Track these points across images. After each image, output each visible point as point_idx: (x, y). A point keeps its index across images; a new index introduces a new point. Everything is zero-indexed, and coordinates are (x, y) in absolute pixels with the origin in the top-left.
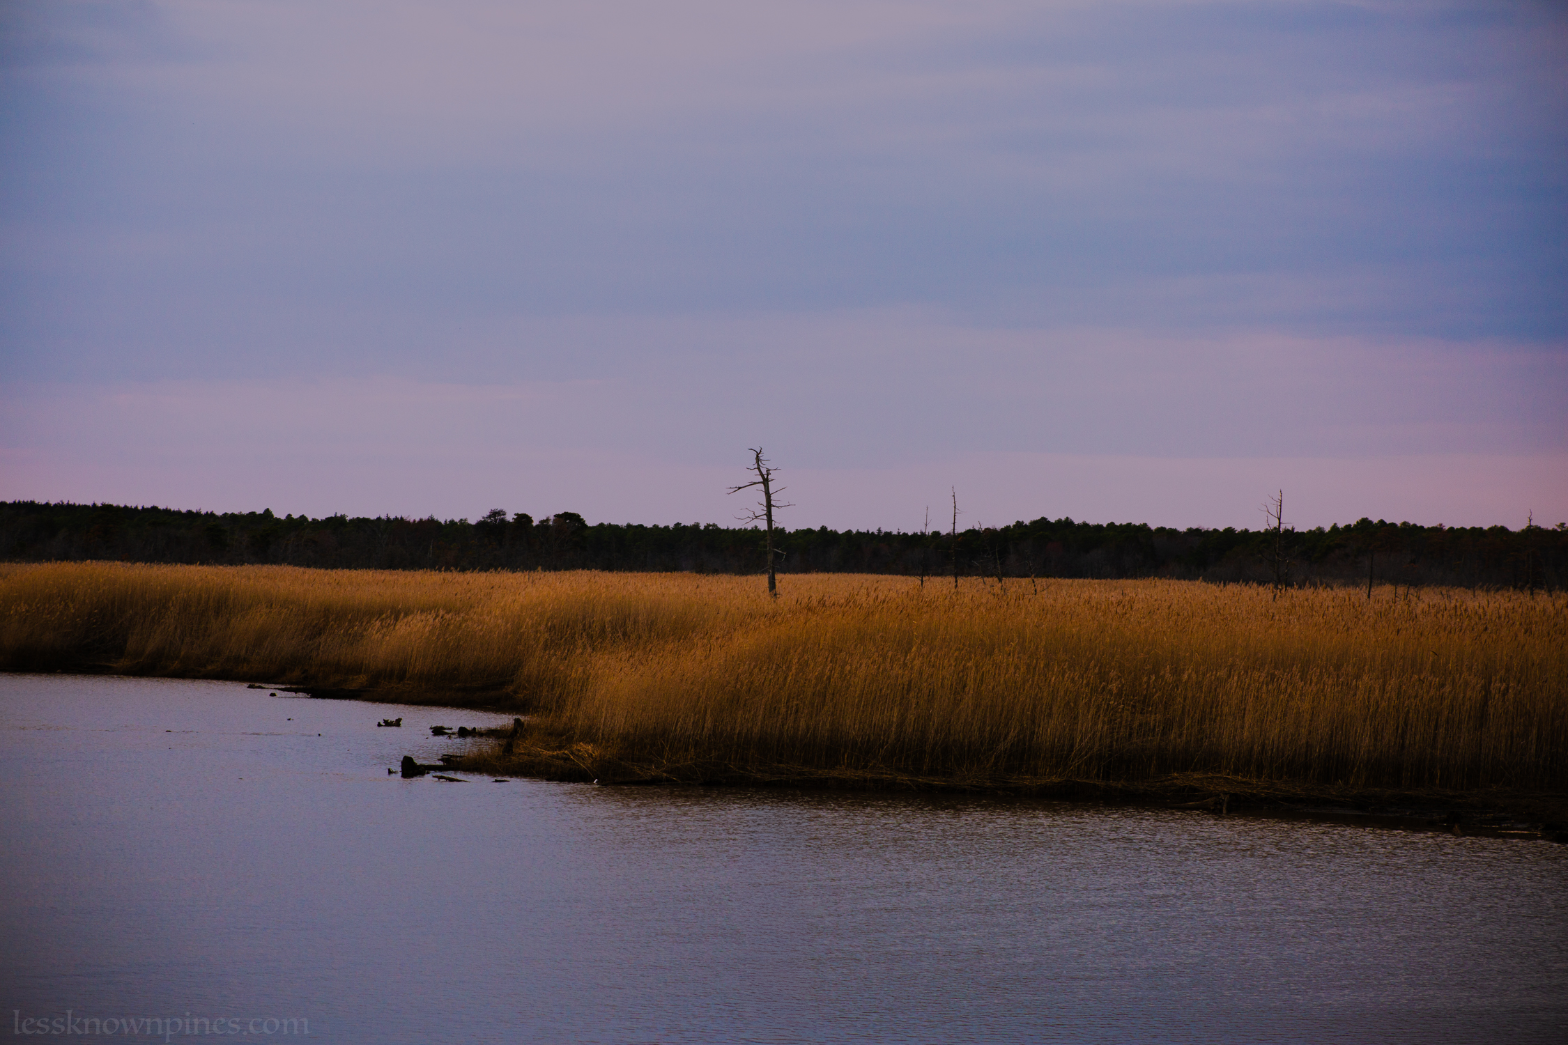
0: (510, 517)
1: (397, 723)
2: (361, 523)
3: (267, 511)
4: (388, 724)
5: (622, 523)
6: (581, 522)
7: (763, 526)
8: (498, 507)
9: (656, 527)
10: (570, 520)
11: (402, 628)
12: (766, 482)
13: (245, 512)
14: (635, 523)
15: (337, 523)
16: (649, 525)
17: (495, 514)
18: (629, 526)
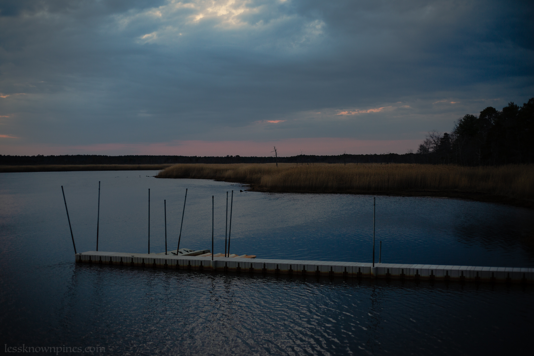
0: (230, 156)
2: (209, 157)
3: (196, 156)
5: (244, 157)
6: (239, 156)
7: (275, 157)
9: (248, 157)
10: (238, 156)
12: (276, 151)
13: (193, 156)
14: (245, 156)
15: (205, 157)
16: (247, 157)
17: (228, 156)
18: (245, 157)
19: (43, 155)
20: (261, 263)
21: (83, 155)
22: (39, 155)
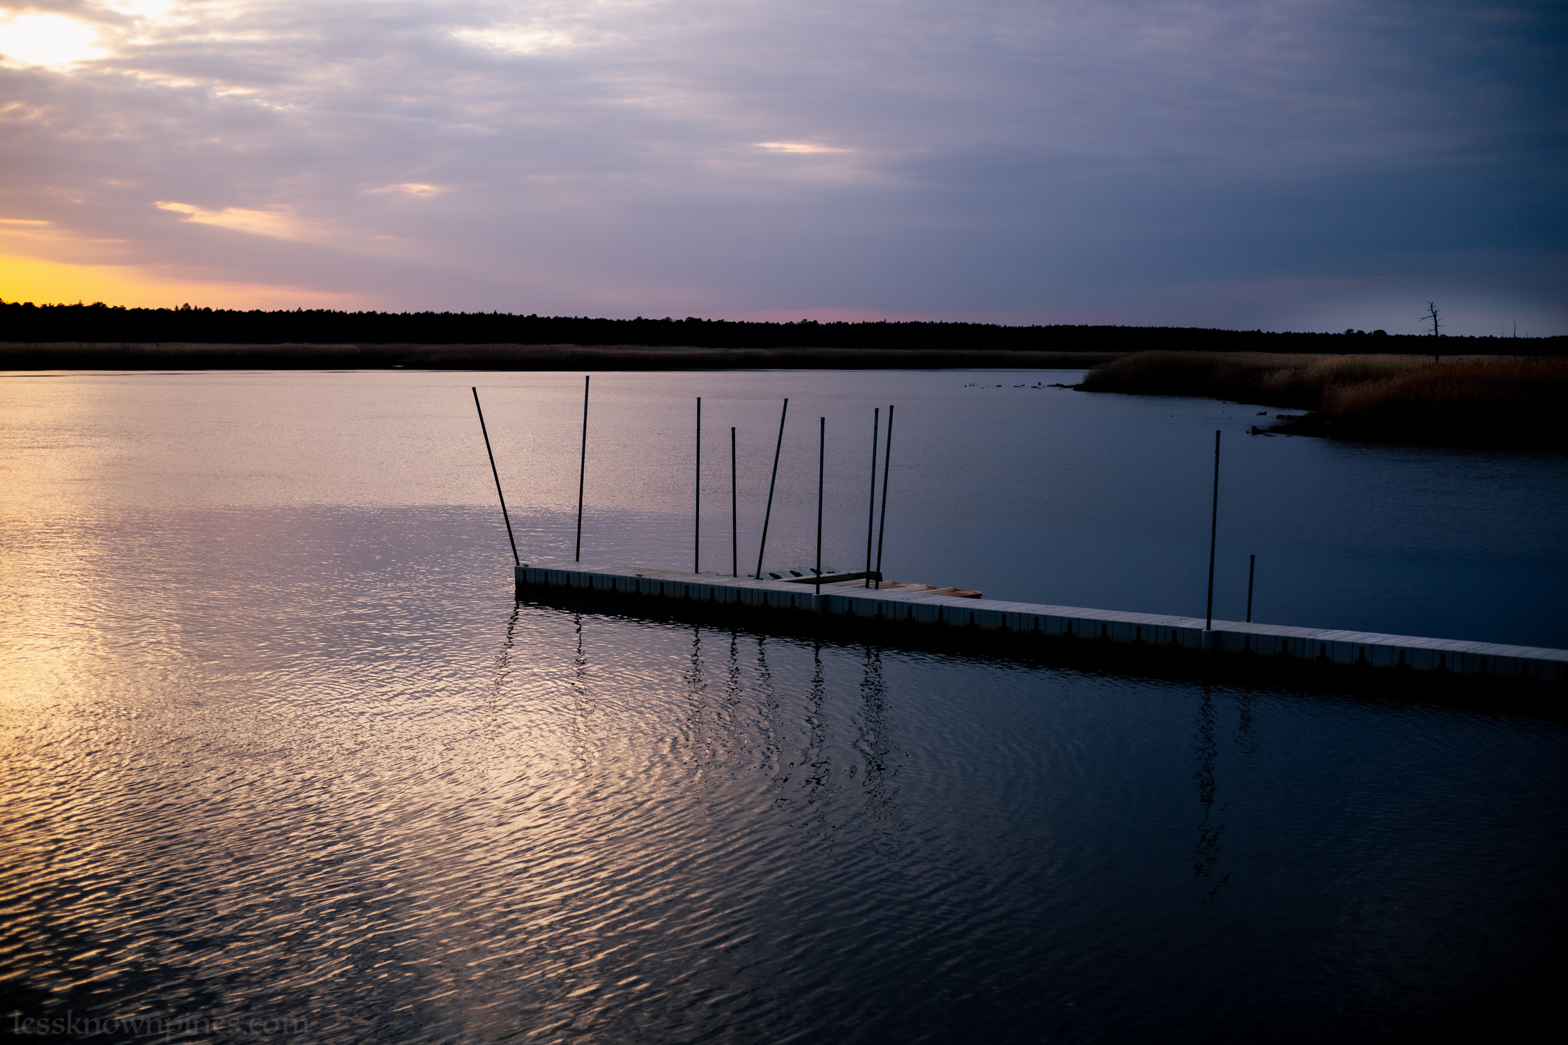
1: (1265, 414)
4: (1261, 414)
8: (1350, 328)
11: (1276, 376)
12: (1435, 316)
19: (815, 321)
20: (933, 606)
21: (927, 322)
22: (805, 320)
